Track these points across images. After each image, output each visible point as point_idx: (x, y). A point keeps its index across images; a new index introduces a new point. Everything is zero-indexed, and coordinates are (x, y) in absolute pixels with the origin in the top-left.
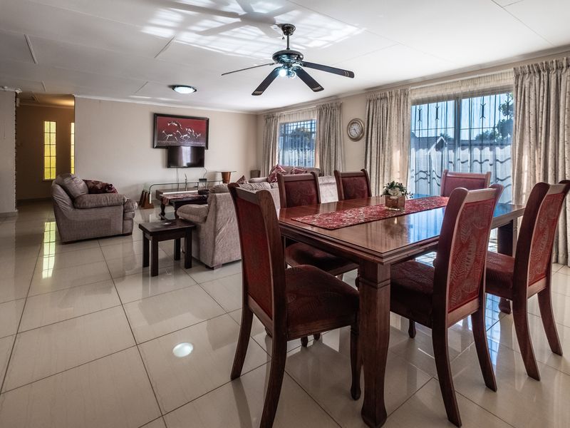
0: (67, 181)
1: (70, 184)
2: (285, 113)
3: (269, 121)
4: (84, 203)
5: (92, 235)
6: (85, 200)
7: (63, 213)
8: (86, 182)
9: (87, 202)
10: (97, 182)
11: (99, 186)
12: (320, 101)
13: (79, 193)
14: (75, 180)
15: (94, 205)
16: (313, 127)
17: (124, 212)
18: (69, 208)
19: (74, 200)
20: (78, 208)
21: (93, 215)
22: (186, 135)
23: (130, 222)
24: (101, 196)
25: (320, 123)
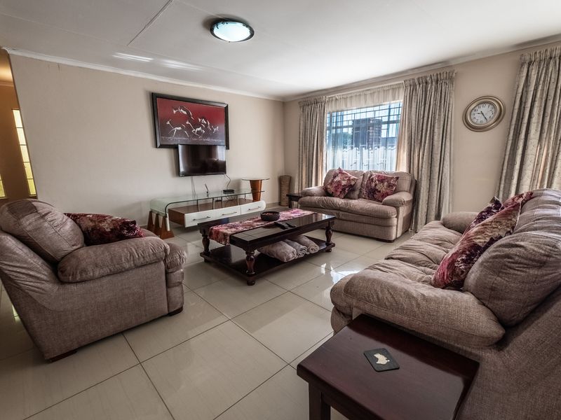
0: (28, 222)
1: (38, 229)
2: (337, 96)
3: (308, 109)
4: (84, 271)
5: (110, 328)
6: (84, 264)
7: (34, 301)
8: (75, 218)
9: (90, 268)
10: (102, 218)
11: (106, 226)
12: (411, 73)
13: (66, 247)
14: (49, 218)
15: (107, 270)
16: (392, 113)
17: (167, 273)
18: (48, 286)
19: (57, 265)
20: (70, 283)
21: (104, 291)
22: (199, 129)
23: (178, 289)
24: (118, 248)
25: (410, 107)
